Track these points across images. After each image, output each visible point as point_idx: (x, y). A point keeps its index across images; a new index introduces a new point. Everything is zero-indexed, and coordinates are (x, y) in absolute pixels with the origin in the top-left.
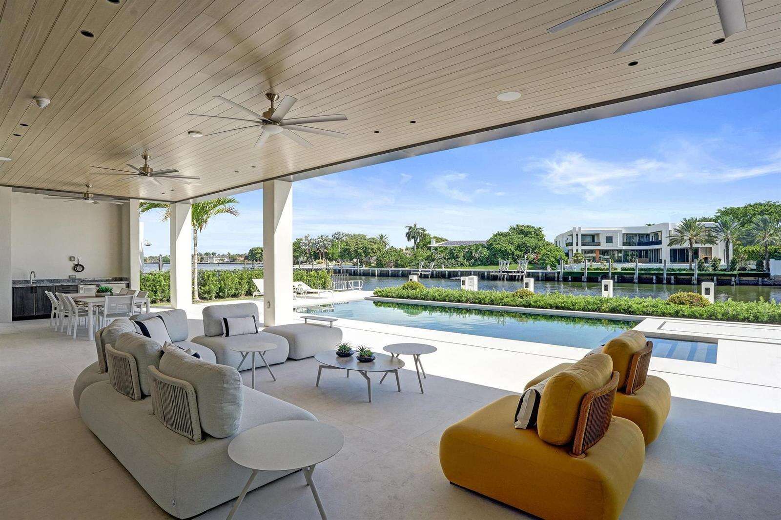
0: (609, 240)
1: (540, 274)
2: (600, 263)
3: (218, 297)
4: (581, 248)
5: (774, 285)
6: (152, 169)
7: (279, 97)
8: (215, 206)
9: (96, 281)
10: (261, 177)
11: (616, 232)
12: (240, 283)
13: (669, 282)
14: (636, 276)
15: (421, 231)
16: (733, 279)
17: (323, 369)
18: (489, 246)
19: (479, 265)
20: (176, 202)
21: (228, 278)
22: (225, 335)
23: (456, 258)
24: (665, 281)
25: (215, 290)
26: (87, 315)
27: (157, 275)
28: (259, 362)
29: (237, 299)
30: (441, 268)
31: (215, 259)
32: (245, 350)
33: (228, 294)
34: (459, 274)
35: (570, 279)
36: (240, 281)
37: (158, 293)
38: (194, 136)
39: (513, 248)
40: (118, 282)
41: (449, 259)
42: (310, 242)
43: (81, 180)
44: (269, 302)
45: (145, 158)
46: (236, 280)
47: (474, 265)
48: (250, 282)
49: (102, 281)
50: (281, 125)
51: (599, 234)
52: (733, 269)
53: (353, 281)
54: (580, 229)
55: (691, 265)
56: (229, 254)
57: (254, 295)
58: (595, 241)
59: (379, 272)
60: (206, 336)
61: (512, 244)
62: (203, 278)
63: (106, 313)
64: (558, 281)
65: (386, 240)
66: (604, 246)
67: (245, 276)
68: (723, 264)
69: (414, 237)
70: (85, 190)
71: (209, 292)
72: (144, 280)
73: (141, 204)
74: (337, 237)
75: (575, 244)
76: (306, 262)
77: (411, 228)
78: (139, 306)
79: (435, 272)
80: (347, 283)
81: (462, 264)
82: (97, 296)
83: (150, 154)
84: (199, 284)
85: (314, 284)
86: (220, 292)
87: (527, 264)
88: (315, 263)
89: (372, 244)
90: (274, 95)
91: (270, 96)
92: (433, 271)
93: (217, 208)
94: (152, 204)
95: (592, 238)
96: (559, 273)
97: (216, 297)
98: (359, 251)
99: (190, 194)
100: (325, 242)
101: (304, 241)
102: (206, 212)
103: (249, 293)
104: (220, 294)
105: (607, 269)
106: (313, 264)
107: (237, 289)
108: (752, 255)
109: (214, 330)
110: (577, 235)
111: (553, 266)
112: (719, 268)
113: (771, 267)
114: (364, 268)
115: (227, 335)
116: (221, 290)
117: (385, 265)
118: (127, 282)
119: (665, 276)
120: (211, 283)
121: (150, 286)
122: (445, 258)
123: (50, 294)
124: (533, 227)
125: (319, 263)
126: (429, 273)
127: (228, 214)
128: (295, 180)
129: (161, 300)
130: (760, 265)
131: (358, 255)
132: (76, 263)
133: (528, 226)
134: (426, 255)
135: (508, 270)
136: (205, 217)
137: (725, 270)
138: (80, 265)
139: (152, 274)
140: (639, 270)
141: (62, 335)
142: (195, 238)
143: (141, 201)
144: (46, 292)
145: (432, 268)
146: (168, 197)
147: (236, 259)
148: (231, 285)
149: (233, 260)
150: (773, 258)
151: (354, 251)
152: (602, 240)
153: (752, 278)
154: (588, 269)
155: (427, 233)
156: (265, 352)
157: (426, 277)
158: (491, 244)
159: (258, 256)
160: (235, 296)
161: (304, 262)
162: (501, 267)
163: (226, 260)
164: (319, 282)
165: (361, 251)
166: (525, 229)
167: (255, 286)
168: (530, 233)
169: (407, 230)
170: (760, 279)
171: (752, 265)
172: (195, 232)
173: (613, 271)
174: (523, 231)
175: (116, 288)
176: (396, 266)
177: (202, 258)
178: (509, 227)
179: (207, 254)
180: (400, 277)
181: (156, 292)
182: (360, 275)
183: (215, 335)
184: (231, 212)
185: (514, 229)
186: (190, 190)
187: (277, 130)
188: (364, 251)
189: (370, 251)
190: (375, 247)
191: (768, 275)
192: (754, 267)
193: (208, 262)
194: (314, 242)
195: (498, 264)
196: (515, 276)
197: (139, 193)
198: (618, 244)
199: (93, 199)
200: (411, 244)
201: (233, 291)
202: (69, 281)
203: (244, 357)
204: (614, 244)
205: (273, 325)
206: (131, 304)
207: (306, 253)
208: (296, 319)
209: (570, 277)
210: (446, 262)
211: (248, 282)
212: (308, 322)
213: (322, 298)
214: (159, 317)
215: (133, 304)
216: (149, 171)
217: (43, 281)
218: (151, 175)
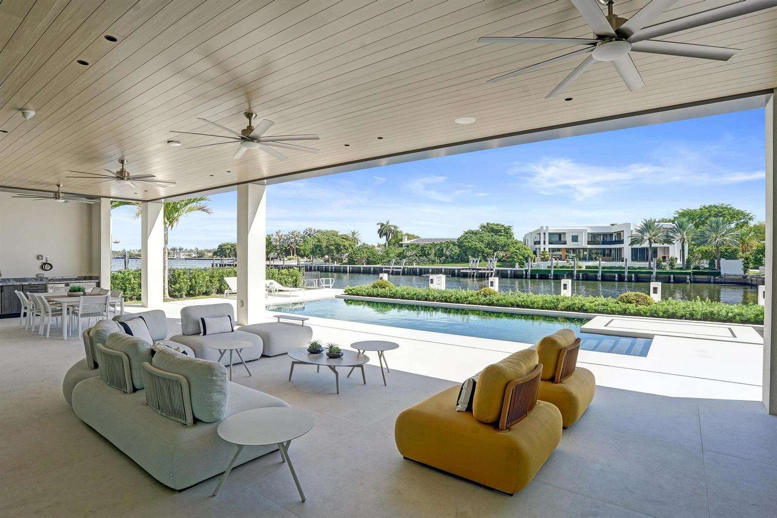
0: (575, 239)
1: (509, 272)
2: (565, 261)
3: (189, 295)
4: (548, 246)
5: (725, 283)
6: (128, 173)
8: (186, 204)
9: (65, 280)
10: (236, 181)
11: (582, 231)
12: (211, 281)
13: (630, 280)
14: (600, 274)
15: (393, 228)
16: (688, 277)
18: (460, 243)
19: (449, 263)
20: (148, 201)
21: (198, 276)
22: (202, 334)
23: (426, 255)
24: (626, 279)
25: (185, 288)
26: (61, 314)
27: (127, 273)
29: (207, 297)
30: (412, 265)
31: (182, 254)
32: (222, 348)
33: (199, 292)
34: (430, 271)
35: (537, 277)
36: (211, 279)
37: (128, 292)
38: (172, 145)
39: (483, 246)
40: (88, 281)
41: (420, 256)
42: (281, 237)
43: (53, 179)
44: (242, 302)
45: (122, 162)
46: (207, 278)
47: (444, 262)
48: (221, 281)
49: (71, 279)
51: (565, 233)
52: (688, 268)
53: (324, 279)
54: (547, 227)
55: (650, 264)
56: (197, 249)
57: (225, 293)
58: (562, 240)
59: (351, 269)
60: (184, 334)
61: (482, 242)
62: (173, 276)
63: (80, 313)
64: (526, 278)
65: (357, 237)
66: (570, 245)
67: (216, 274)
68: (679, 262)
69: (386, 234)
70: (56, 189)
71: (179, 290)
72: (114, 278)
73: (112, 202)
74: (309, 234)
75: (542, 242)
76: (276, 258)
77: (382, 225)
78: (113, 306)
79: (406, 270)
80: (318, 281)
81: (433, 261)
82: (69, 296)
83: (126, 158)
84: (169, 282)
85: (285, 282)
86: (190, 290)
87: (496, 261)
88: (286, 259)
89: (344, 240)
90: (252, 114)
91: (249, 115)
92: (404, 268)
93: (189, 206)
94: (124, 202)
95: (559, 237)
96: (526, 271)
97: (186, 295)
98: (330, 247)
99: (163, 194)
100: (296, 238)
101: (275, 237)
102: (177, 210)
103: (220, 291)
104: (191, 292)
105: (572, 267)
106: (283, 260)
107: (208, 287)
108: (705, 255)
109: (191, 329)
110: (544, 234)
111: (522, 264)
112: (676, 267)
113: (721, 266)
114: (336, 264)
115: (205, 334)
116: (192, 288)
117: (357, 261)
118: (97, 281)
119: (626, 274)
120: (182, 281)
121: (119, 284)
122: (416, 256)
123: (20, 294)
124: (503, 226)
125: (290, 259)
126: (401, 270)
127: (200, 212)
129: (131, 299)
130: (712, 264)
131: (330, 252)
132: (44, 261)
133: (498, 225)
134: (397, 252)
135: (477, 268)
136: (176, 215)
137: (681, 269)
138: (49, 264)
139: (121, 272)
140: (602, 269)
141: (34, 334)
142: (166, 235)
143: (111, 199)
144: (16, 291)
145: (404, 265)
146: (140, 196)
147: (204, 254)
148: (202, 283)
149: (200, 256)
150: (723, 257)
151: (325, 247)
152: (568, 239)
153: (705, 277)
154: (555, 267)
155: (399, 230)
156: (241, 349)
157: (398, 273)
158: (462, 242)
159: (228, 251)
160: (206, 294)
161: (274, 259)
162: (471, 265)
163: (194, 256)
164: (290, 280)
165: (333, 247)
166: (495, 227)
167: (226, 284)
168: (500, 231)
169: (379, 227)
170: (712, 277)
171: (705, 264)
172: (166, 229)
173: (578, 269)
174: (493, 230)
175: (89, 287)
176: (368, 263)
178: (479, 225)
179: (173, 249)
180: (371, 273)
181: (125, 290)
182: (331, 271)
183: (193, 333)
184: (204, 210)
185: (484, 227)
187: (256, 146)
188: (336, 248)
189: (342, 247)
190: (347, 243)
191: (719, 274)
192: (707, 266)
194: (286, 238)
195: (468, 261)
196: (485, 273)
197: (110, 193)
198: (583, 243)
199: (63, 198)
200: (383, 240)
201: (204, 289)
202: (36, 280)
203: (222, 354)
204: (579, 243)
205: (247, 325)
206: (106, 304)
207: (276, 250)
208: (270, 318)
209: (537, 275)
210: (418, 260)
211: (219, 280)
212: (280, 321)
213: (293, 296)
214: (141, 317)
215: (108, 304)
216: (126, 175)
217: (9, 280)
218: (128, 179)
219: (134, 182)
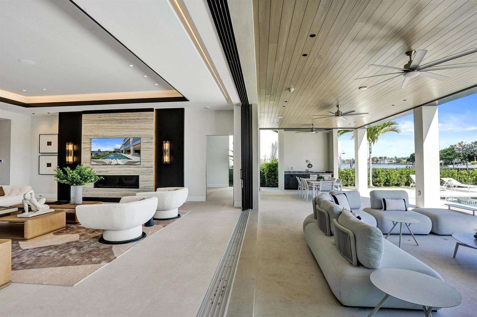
3: (385, 185)
6: (341, 112)
7: (415, 52)
8: (382, 128)
9: (318, 173)
10: (412, 106)
12: (400, 177)
17: (460, 246)
20: (358, 128)
21: (392, 173)
22: (383, 209)
25: (383, 180)
26: (312, 190)
27: (348, 170)
28: (405, 230)
29: (399, 187)
31: (386, 161)
32: (395, 221)
33: (392, 183)
36: (401, 175)
37: (349, 181)
38: (363, 90)
40: (328, 174)
42: (463, 147)
43: (310, 122)
44: (420, 191)
45: (338, 106)
46: (398, 175)
48: (408, 177)
49: (320, 173)
50: (419, 70)
56: (396, 157)
57: (411, 185)
60: (372, 208)
62: (375, 173)
63: (320, 190)
67: (404, 172)
70: (312, 127)
71: (379, 182)
72: (341, 173)
73: (339, 131)
76: (460, 163)
78: (337, 187)
82: (317, 181)
83: (340, 104)
84: (373, 176)
85: (465, 181)
86: (386, 182)
88: (469, 163)
90: (411, 52)
91: (409, 53)
93: (384, 129)
94: (346, 130)
97: (384, 185)
99: (366, 123)
101: (458, 147)
102: (377, 132)
103: (407, 184)
104: (387, 183)
106: (467, 165)
107: (398, 181)
109: (376, 205)
115: (385, 209)
116: (387, 181)
118: (332, 174)
120: (381, 176)
121: (344, 176)
123: (298, 178)
125: (473, 164)
127: (391, 132)
128: (439, 104)
129: (351, 185)
132: (309, 163)
136: (376, 135)
138: (311, 165)
139: (345, 170)
141: (301, 198)
142: (370, 149)
143: (338, 129)
144: (296, 177)
146: (353, 125)
147: (401, 161)
148: (394, 178)
149: (398, 161)
156: (410, 224)
160: (397, 185)
161: (458, 163)
163: (393, 162)
164: (470, 179)
167: (412, 179)
172: (370, 145)
175: (327, 176)
177: (377, 161)
179: (380, 158)
181: (347, 180)
183: (377, 208)
184: (394, 131)
186: (365, 120)
187: (416, 74)
193: (382, 163)
194: (468, 147)
197: (337, 126)
199: (315, 131)
201: (396, 182)
202: (306, 172)
203: (395, 225)
205: (423, 207)
206: (332, 186)
207: (460, 156)
208: (441, 205)
211: (407, 177)
212: (451, 209)
213: (471, 192)
214: (344, 194)
215: (334, 186)
216: (340, 113)
217: (296, 172)
218: (341, 115)
219: (345, 117)
